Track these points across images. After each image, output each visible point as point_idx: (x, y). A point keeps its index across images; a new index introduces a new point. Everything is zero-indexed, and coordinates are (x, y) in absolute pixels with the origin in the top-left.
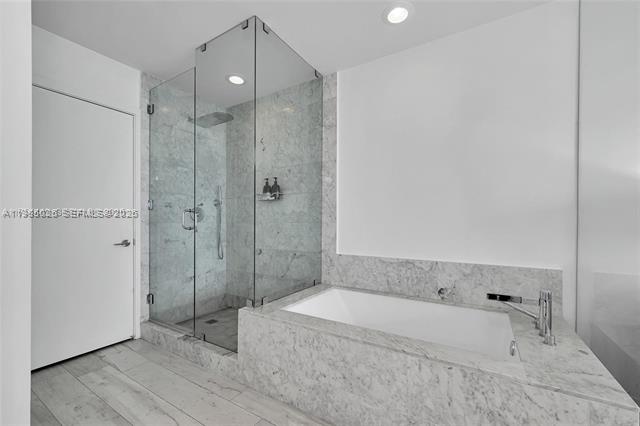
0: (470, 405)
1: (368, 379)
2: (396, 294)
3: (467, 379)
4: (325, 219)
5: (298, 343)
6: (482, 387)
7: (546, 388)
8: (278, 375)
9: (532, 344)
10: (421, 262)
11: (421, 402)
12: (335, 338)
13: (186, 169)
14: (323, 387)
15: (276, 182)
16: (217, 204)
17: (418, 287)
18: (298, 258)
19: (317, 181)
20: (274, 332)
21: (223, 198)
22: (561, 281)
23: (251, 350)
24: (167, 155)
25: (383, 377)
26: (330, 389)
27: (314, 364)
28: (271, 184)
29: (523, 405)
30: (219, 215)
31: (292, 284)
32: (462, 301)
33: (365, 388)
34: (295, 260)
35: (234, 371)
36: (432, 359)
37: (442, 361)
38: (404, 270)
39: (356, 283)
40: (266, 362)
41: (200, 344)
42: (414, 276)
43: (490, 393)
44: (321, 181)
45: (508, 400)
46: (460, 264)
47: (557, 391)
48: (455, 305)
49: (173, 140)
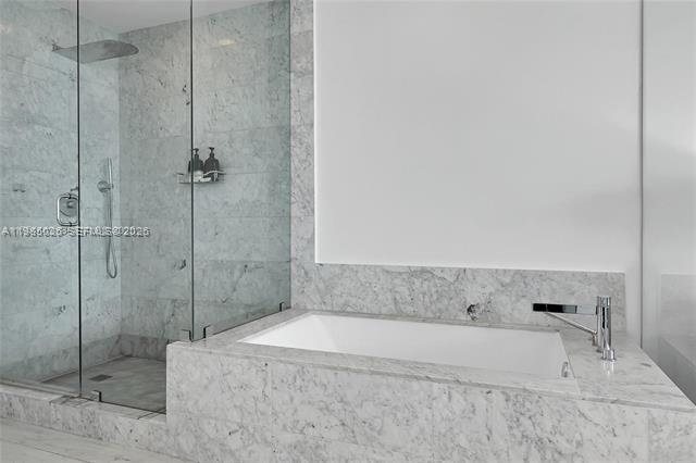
0: (514, 436)
1: (379, 421)
2: (408, 316)
3: (510, 404)
4: (295, 210)
5: (270, 384)
6: (529, 410)
7: (602, 400)
8: (238, 435)
9: (588, 360)
10: (443, 270)
11: (452, 441)
12: (329, 371)
13: (49, 130)
14: (311, 442)
15: (212, 155)
16: (105, 189)
17: (439, 305)
18: (250, 271)
19: (281, 154)
20: (230, 373)
21: (114, 177)
22: (624, 287)
23: (190, 403)
24: (15, 106)
25: (399, 415)
26: (322, 443)
27: (296, 411)
28: (204, 157)
29: (576, 426)
30: (109, 207)
31: (242, 311)
32: (500, 320)
33: (375, 434)
34: (247, 275)
35: (160, 440)
36: (465, 383)
37: (479, 385)
38: (418, 282)
39: (346, 304)
40: (216, 419)
41: (94, 406)
42: (434, 290)
43: (538, 416)
44: (288, 154)
45: (559, 421)
46: (497, 270)
47: (613, 402)
48: (490, 326)
49: (27, 81)
